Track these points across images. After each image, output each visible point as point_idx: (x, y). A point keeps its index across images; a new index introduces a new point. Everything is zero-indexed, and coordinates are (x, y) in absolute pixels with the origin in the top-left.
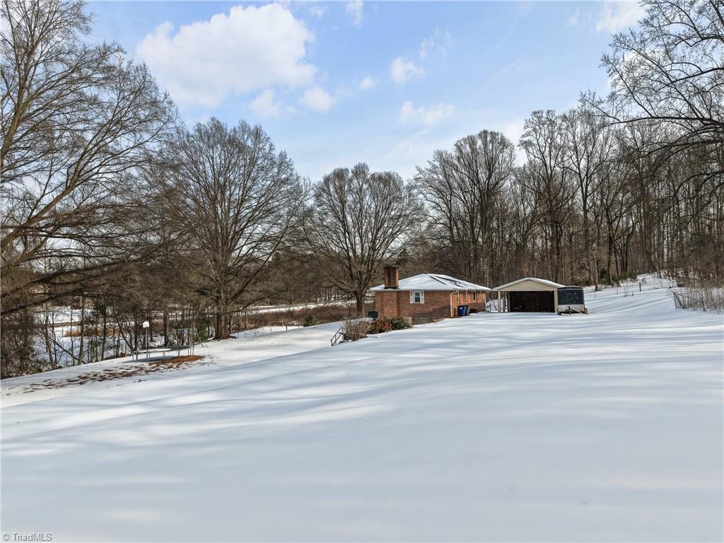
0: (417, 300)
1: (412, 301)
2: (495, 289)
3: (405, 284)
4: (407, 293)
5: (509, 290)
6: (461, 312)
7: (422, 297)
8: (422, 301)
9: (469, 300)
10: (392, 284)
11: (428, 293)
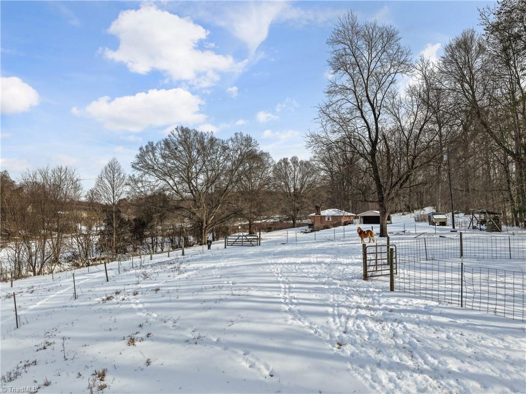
0: (329, 219)
1: (327, 220)
2: (358, 215)
3: (324, 213)
4: (325, 216)
5: (363, 215)
6: (345, 224)
7: (330, 218)
8: (330, 220)
9: (348, 219)
10: (318, 213)
11: (333, 217)
